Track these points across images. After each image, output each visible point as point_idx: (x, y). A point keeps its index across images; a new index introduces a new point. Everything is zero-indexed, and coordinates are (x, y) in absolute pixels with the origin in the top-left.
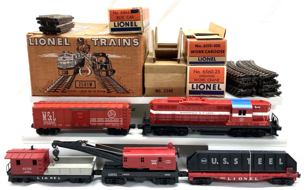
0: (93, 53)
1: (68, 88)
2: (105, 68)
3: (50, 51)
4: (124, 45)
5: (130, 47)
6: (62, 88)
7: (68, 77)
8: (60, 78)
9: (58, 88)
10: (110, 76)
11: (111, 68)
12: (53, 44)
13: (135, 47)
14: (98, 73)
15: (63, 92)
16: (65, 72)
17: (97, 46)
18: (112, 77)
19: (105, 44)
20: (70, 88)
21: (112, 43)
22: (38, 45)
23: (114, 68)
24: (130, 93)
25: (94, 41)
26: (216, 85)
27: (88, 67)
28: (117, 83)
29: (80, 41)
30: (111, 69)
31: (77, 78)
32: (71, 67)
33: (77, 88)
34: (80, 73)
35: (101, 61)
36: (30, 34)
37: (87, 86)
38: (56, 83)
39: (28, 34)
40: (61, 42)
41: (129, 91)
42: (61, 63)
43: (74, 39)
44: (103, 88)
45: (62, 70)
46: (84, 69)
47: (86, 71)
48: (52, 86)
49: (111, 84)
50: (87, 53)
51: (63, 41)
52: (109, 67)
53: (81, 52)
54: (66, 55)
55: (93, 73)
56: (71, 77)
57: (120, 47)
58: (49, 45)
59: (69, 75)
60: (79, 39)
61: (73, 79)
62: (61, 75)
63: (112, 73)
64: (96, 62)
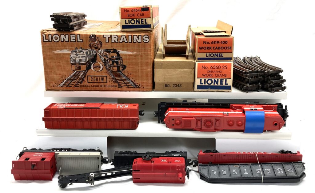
0: (105, 49)
1: (81, 83)
2: (116, 64)
3: (63, 47)
4: (134, 42)
5: (141, 43)
6: (75, 83)
7: (80, 72)
8: (73, 74)
9: (71, 82)
10: (121, 71)
11: (122, 63)
12: (66, 41)
13: (145, 43)
14: (110, 68)
15: (76, 86)
16: (78, 67)
17: (108, 42)
18: (123, 72)
19: (116, 41)
20: (82, 83)
21: (123, 40)
22: (52, 42)
23: (125, 64)
24: (140, 88)
25: (106, 37)
26: (223, 80)
27: (100, 63)
28: (128, 78)
29: (93, 38)
30: (122, 65)
31: (89, 73)
32: (83, 62)
33: (90, 83)
34: (92, 68)
35: (113, 57)
36: (44, 31)
37: (99, 81)
38: (69, 78)
39: (42, 31)
40: (74, 38)
41: (140, 85)
42: (74, 58)
43: (86, 36)
44: (114, 83)
45: (75, 66)
46: (96, 64)
47: (98, 66)
48: (65, 80)
49: (122, 79)
50: (99, 49)
51: (76, 38)
52: (120, 63)
53: (93, 48)
54: (79, 51)
55: (104, 68)
56: (83, 72)
57: (131, 43)
58: (62, 42)
59: (81, 70)
60: (91, 36)
61: (86, 74)
62: (74, 71)
63: (123, 68)
64: (107, 57)
